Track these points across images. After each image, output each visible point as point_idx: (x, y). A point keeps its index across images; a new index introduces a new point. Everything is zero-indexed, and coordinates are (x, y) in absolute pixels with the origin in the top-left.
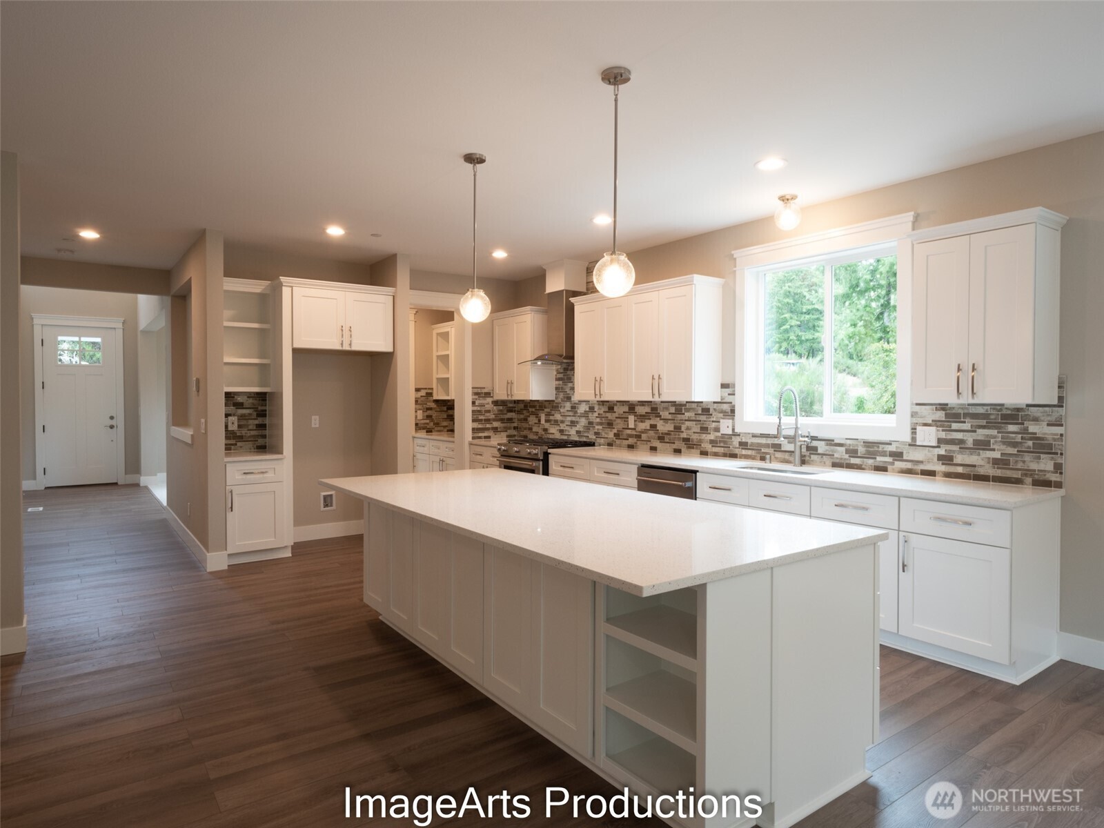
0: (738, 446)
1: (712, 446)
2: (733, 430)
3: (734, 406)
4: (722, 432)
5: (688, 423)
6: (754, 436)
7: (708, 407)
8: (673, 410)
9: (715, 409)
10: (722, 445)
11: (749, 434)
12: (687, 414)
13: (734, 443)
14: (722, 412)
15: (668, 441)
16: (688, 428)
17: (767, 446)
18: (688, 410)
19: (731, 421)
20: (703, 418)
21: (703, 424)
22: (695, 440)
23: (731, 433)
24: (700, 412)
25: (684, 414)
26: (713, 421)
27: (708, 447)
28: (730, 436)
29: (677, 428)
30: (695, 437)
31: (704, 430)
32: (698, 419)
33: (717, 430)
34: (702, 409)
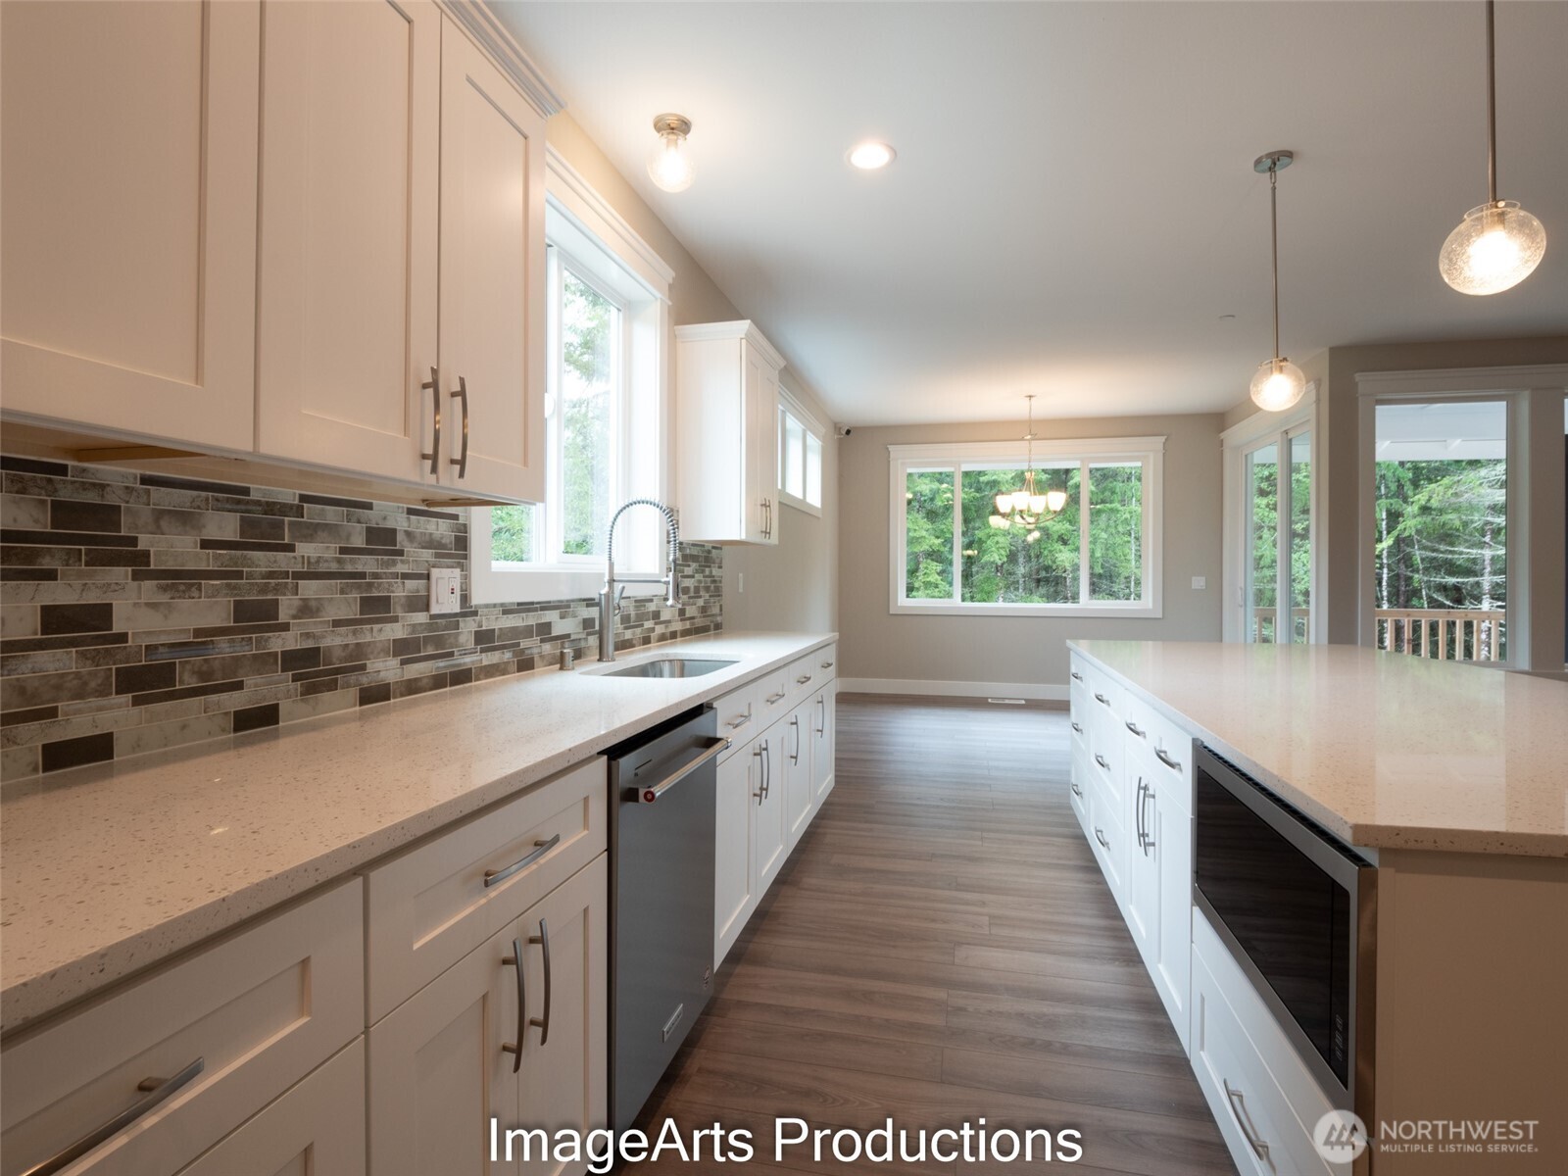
0: (471, 644)
1: (403, 663)
2: (465, 598)
3: (465, 528)
4: (435, 610)
5: (310, 589)
6: (507, 610)
7: (389, 524)
8: (225, 526)
9: (408, 534)
10: (430, 651)
11: (495, 606)
12: (306, 550)
13: (462, 639)
14: (431, 543)
15: (192, 682)
16: (306, 610)
17: (528, 632)
18: (311, 532)
19: (457, 572)
20: (367, 564)
21: (370, 585)
22: (338, 653)
23: (457, 610)
24: (359, 541)
25: (290, 548)
26: (406, 576)
27: (387, 669)
28: (452, 620)
29: (256, 616)
30: (335, 641)
31: (377, 608)
32: (349, 568)
33: (422, 603)
34: (369, 530)
